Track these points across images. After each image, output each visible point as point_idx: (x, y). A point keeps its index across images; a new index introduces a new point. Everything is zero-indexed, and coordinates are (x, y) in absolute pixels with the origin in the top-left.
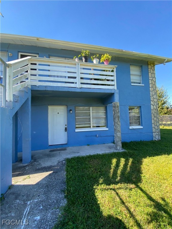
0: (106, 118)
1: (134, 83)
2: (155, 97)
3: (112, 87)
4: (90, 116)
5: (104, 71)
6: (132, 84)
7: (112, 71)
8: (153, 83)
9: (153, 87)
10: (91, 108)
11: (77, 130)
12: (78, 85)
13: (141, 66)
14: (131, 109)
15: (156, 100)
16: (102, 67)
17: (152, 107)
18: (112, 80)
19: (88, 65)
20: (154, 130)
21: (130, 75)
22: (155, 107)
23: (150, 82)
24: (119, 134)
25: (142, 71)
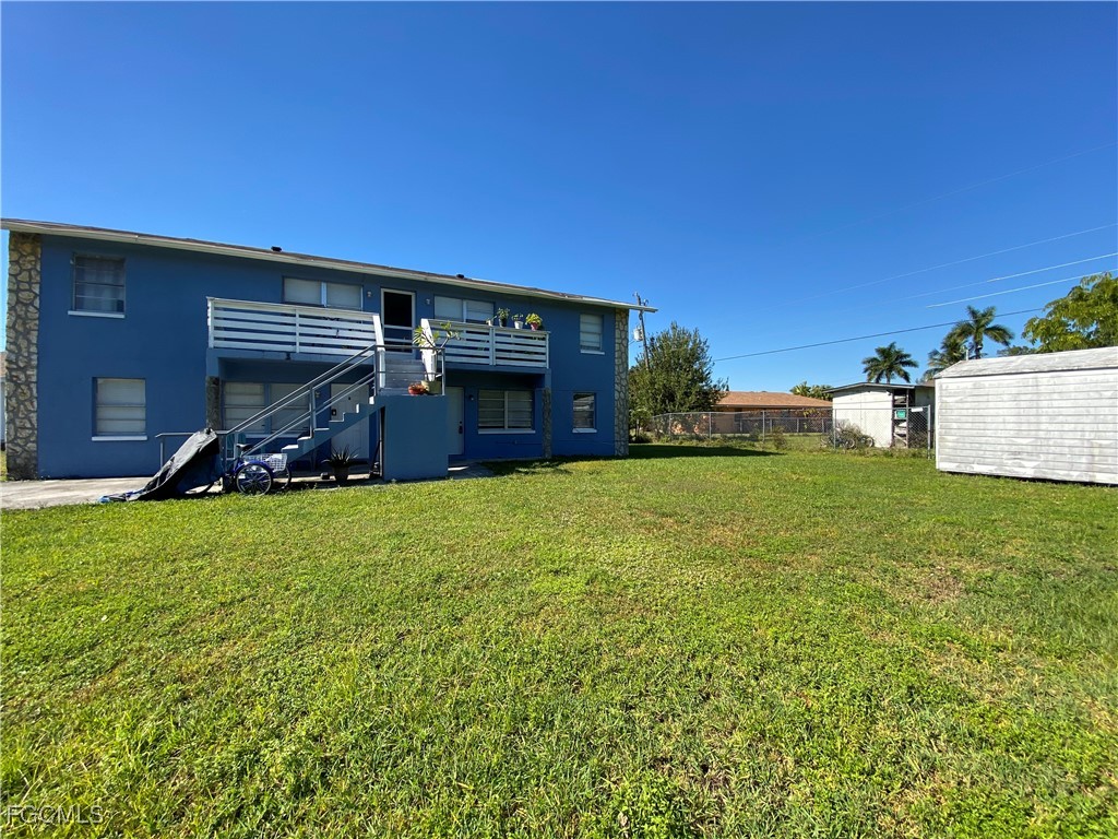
0: (533, 412)
1: (588, 348)
2: (623, 376)
3: (542, 363)
4: (503, 407)
5: (531, 338)
6: (583, 351)
7: (544, 339)
8: (623, 349)
9: (621, 358)
10: (506, 393)
11: (481, 432)
12: (491, 361)
13: (603, 317)
14: (577, 397)
15: (624, 383)
16: (527, 333)
17: (616, 394)
18: (543, 354)
19: (507, 331)
20: (617, 437)
21: (578, 331)
22: (622, 395)
23: (617, 349)
24: (549, 436)
25: (603, 325)
